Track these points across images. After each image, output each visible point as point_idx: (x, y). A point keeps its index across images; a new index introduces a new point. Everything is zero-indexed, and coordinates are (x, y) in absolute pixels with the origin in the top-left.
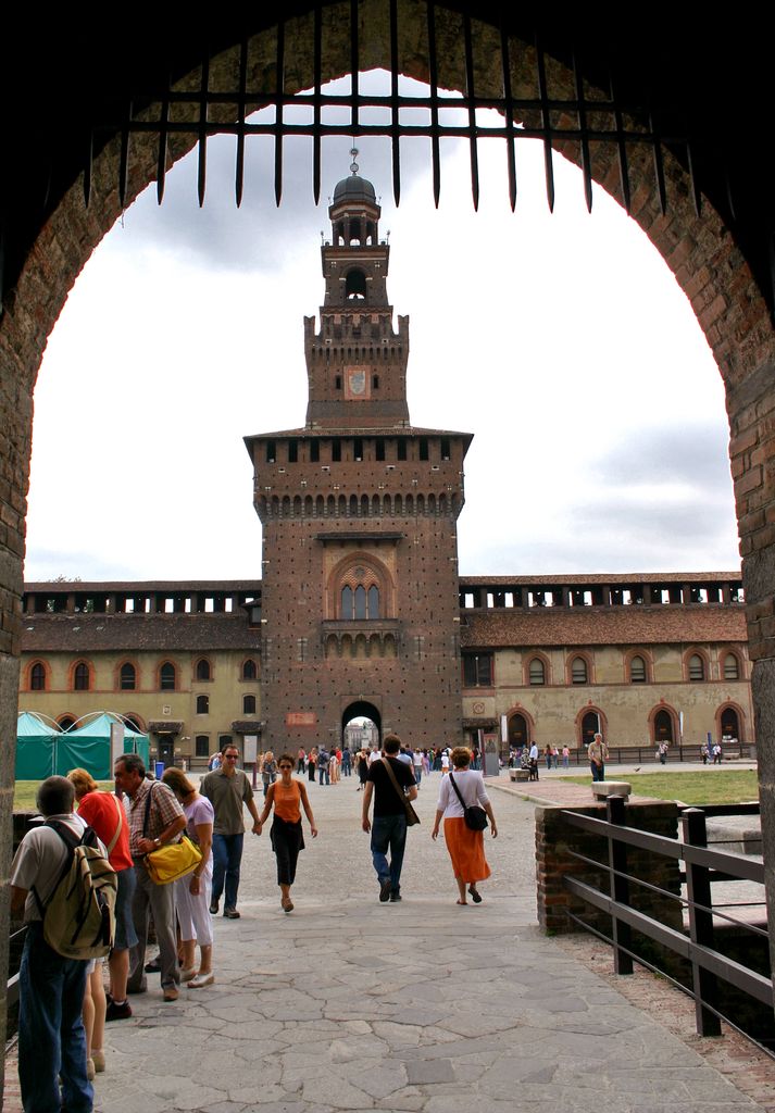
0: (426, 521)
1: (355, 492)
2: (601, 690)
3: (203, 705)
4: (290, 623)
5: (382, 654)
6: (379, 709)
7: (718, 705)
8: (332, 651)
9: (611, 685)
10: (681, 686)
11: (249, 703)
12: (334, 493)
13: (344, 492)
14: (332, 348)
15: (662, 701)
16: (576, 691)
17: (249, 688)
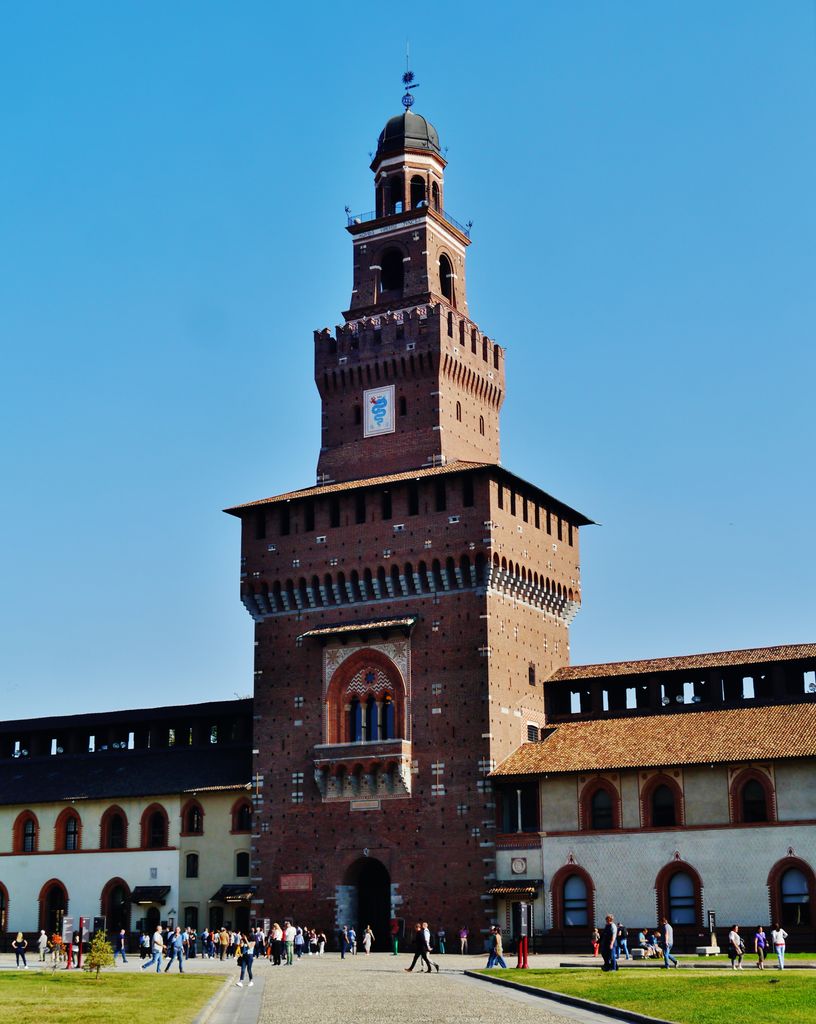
1: (355, 566)
3: (193, 865)
4: (285, 753)
6: (387, 868)
11: (242, 861)
12: (331, 571)
13: (342, 568)
14: (346, 370)
17: (242, 842)
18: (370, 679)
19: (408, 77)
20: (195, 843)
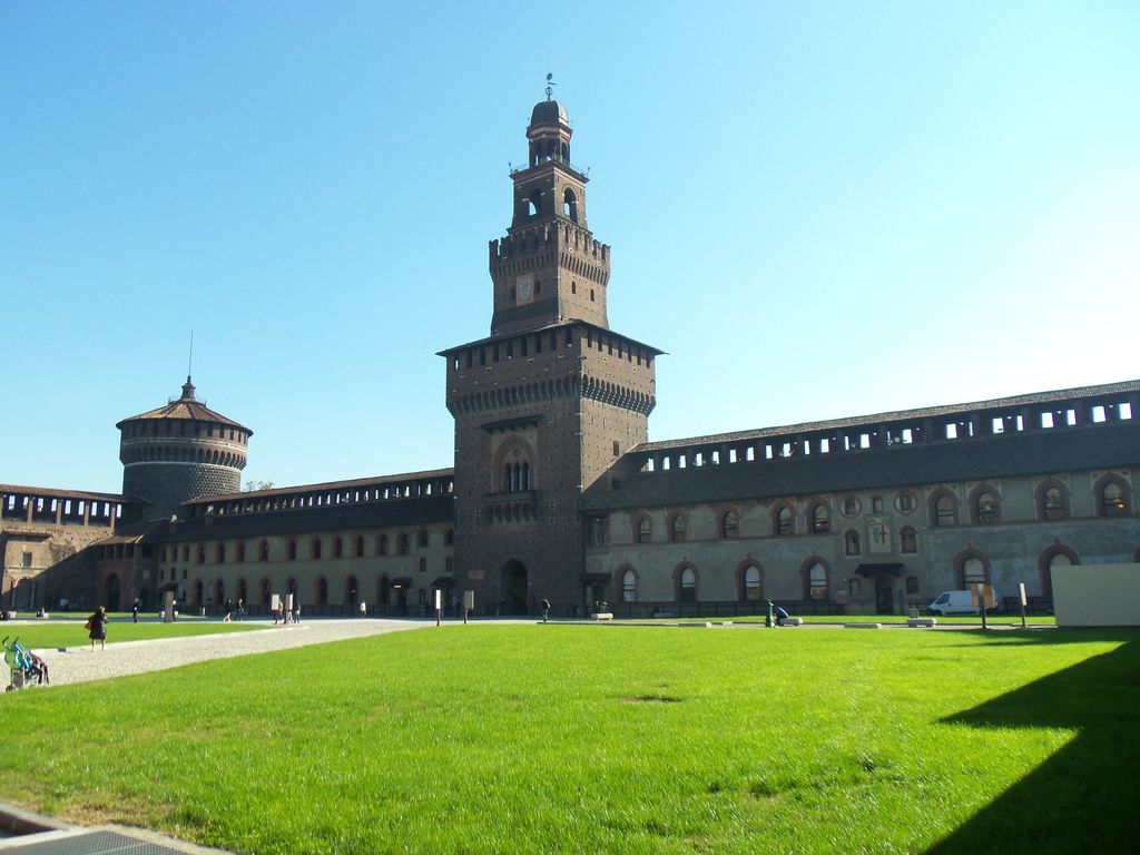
0: (557, 402)
1: (507, 385)
2: (695, 546)
3: (423, 563)
4: (471, 498)
5: (527, 519)
6: (526, 566)
7: (803, 560)
8: (495, 520)
9: (703, 541)
10: (767, 541)
11: (449, 561)
12: (494, 389)
14: (506, 265)
15: (748, 555)
16: (673, 547)
17: (449, 551)
18: (516, 453)
19: (550, 76)
20: (423, 552)
